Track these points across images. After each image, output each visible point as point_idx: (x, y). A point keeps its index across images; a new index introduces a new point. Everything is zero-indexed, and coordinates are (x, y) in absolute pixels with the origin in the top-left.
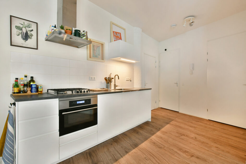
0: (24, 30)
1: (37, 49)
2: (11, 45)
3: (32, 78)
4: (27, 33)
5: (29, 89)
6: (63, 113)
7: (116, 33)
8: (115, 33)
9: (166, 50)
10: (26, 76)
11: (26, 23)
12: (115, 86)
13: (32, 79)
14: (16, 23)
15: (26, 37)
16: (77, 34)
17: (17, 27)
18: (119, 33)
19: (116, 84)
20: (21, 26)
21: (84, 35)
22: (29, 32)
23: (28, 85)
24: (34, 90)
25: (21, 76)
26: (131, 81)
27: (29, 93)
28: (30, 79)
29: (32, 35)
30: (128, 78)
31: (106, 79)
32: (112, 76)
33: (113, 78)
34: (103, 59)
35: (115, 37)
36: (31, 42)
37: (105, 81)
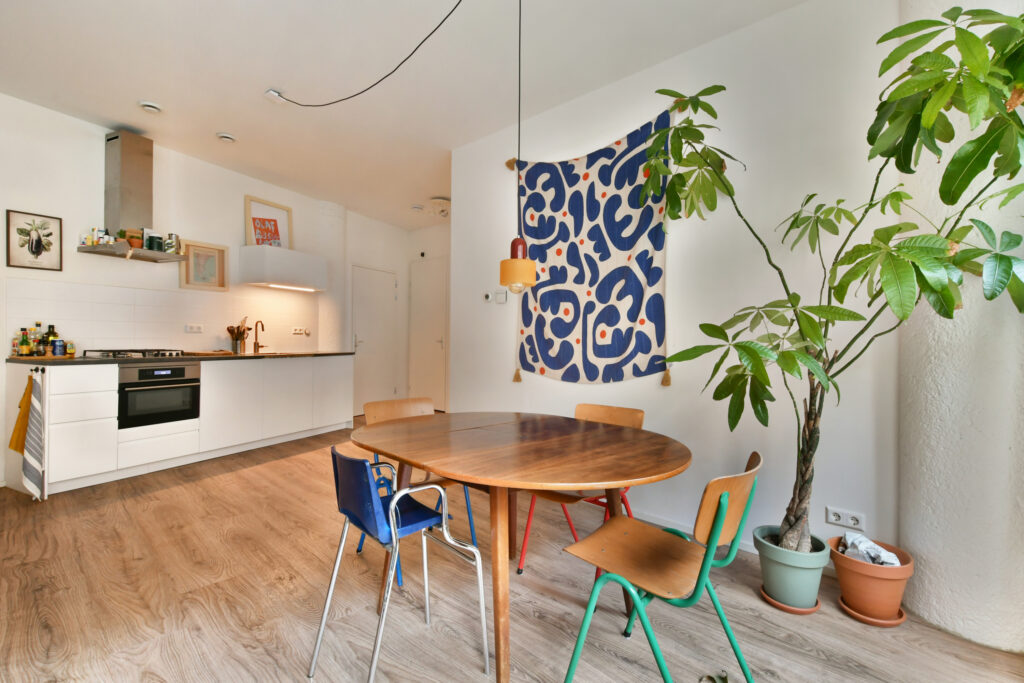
0: (34, 236)
1: (61, 270)
2: (8, 264)
3: (51, 327)
4: (39, 241)
5: (49, 349)
6: (127, 389)
7: (263, 221)
8: (257, 221)
9: (423, 255)
10: (38, 325)
11: (38, 221)
12: (257, 346)
13: (51, 330)
14: (19, 222)
15: (38, 248)
16: (155, 245)
17: (22, 232)
18: (269, 221)
19: (258, 341)
20: (28, 228)
21: (170, 246)
22: (43, 239)
23: (43, 341)
24: (58, 351)
25: (30, 325)
26: (308, 335)
27: (49, 355)
28: (46, 330)
29: (50, 244)
30: (298, 328)
31: (231, 330)
32: (250, 324)
33: (249, 329)
34: (222, 284)
35: (258, 231)
36: (48, 258)
37: (227, 335)
